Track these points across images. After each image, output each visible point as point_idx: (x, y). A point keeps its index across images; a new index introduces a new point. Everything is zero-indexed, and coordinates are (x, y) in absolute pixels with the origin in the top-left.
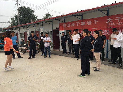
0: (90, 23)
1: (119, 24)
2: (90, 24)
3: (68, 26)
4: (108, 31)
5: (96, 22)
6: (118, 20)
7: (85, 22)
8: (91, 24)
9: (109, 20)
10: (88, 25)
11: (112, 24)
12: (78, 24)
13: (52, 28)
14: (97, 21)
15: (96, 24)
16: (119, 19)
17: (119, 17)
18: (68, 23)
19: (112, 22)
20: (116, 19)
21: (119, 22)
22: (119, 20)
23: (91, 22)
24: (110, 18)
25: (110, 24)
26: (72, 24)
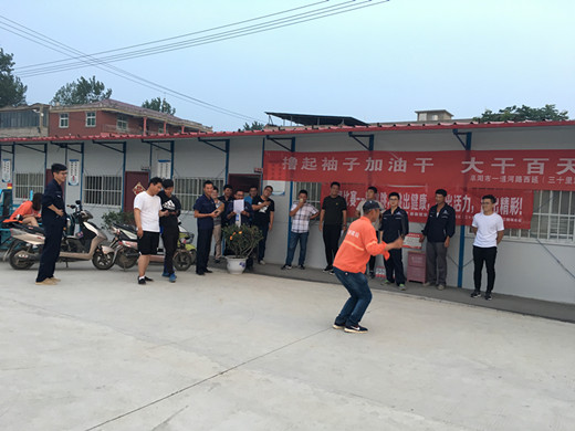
0: (400, 166)
1: (504, 179)
2: (400, 170)
3: (309, 165)
4: (467, 198)
5: (424, 165)
6: (500, 167)
7: (381, 161)
8: (404, 170)
9: (473, 164)
10: (395, 170)
11: (481, 178)
12: (351, 164)
13: (227, 167)
14: (427, 162)
15: (423, 171)
16: (503, 165)
17: (504, 160)
18: (310, 155)
19: (481, 172)
20: (493, 165)
21: (503, 173)
22: (503, 168)
23: (405, 162)
24: (473, 159)
25: (473, 178)
26: (325, 160)
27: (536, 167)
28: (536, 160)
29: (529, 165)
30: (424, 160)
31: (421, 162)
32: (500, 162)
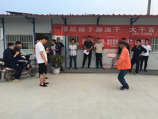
2: (109, 31)
3: (73, 30)
4: (131, 40)
9: (133, 29)
11: (135, 34)
12: (90, 29)
13: (34, 30)
15: (117, 32)
19: (135, 32)
20: (139, 29)
21: (142, 32)
22: (142, 31)
23: (110, 29)
24: (133, 27)
25: (133, 33)
26: (80, 28)
27: (152, 30)
28: (151, 28)
29: (150, 29)
30: (117, 28)
31: (116, 28)
32: (141, 29)
